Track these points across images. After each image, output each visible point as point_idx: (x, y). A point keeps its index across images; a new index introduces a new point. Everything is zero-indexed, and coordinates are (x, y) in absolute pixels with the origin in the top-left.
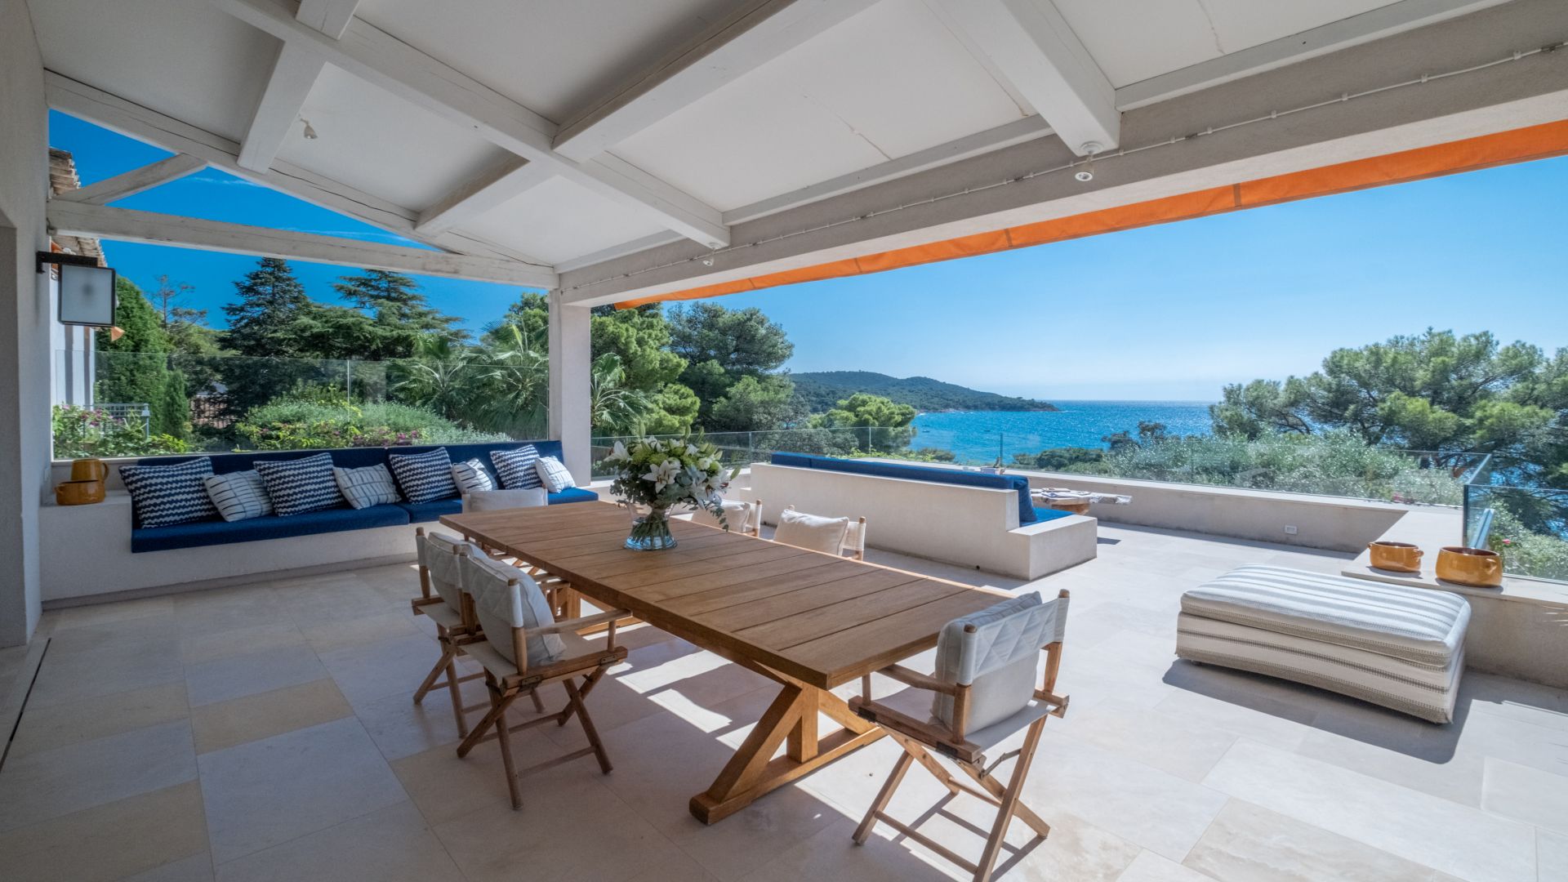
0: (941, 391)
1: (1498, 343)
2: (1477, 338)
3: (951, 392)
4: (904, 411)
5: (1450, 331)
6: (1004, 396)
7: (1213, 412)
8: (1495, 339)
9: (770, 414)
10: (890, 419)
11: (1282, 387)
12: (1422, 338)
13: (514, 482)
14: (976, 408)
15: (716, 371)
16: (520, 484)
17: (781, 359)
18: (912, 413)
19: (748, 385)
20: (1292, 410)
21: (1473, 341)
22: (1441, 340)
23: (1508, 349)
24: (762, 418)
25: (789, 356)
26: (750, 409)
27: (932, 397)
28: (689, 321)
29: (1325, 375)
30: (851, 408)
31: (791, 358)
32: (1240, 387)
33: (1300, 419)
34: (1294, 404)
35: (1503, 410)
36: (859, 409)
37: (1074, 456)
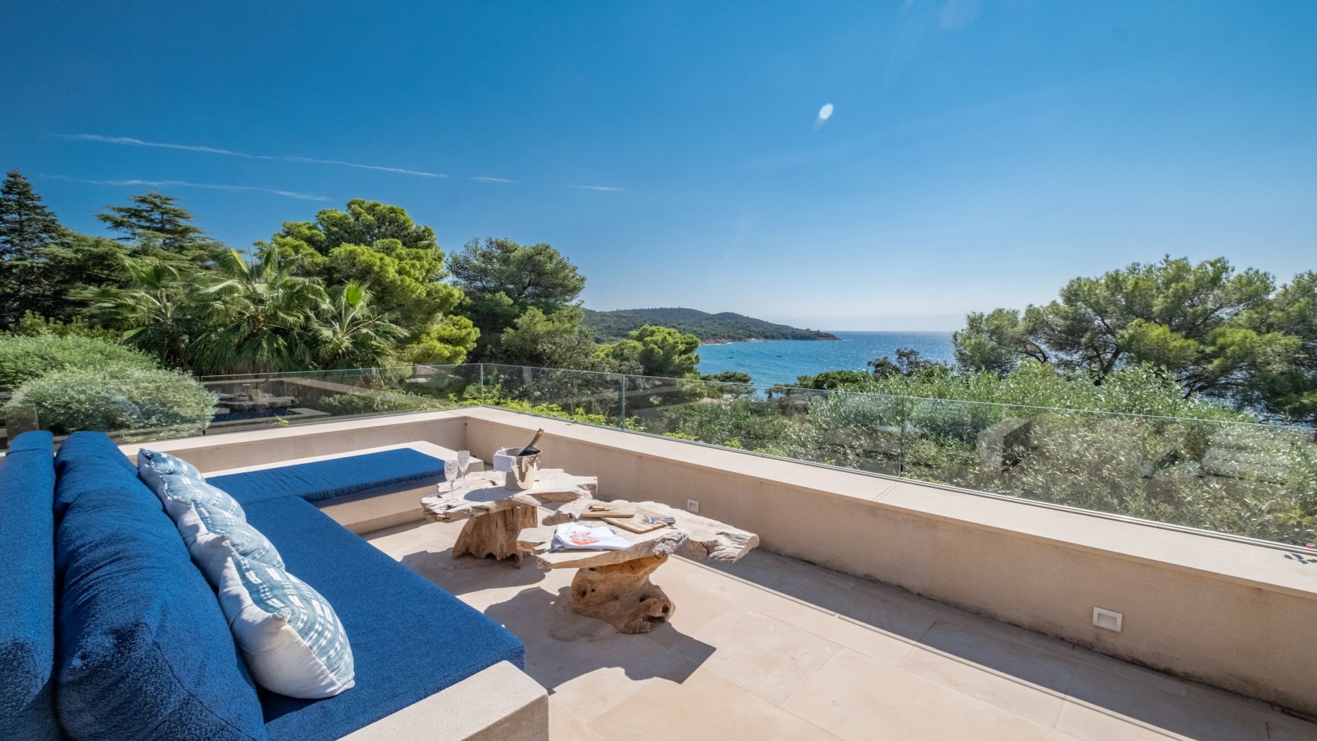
0: (745, 324)
1: (1233, 270)
2: (1212, 265)
3: (753, 325)
4: (688, 340)
5: (1185, 259)
6: (795, 327)
7: (956, 340)
8: (1230, 265)
9: (555, 344)
10: (674, 347)
11: (1021, 316)
12: (1159, 265)
14: (773, 337)
15: (506, 303)
17: (574, 290)
18: (696, 342)
19: (534, 316)
20: (1031, 339)
21: (1210, 268)
22: (1178, 267)
23: (1240, 277)
24: (545, 347)
26: (535, 339)
27: (738, 329)
28: (483, 256)
29: (1062, 304)
30: (640, 338)
32: (982, 316)
33: (1037, 347)
34: (1033, 332)
35: (1246, 337)
36: (646, 339)
37: (845, 378)
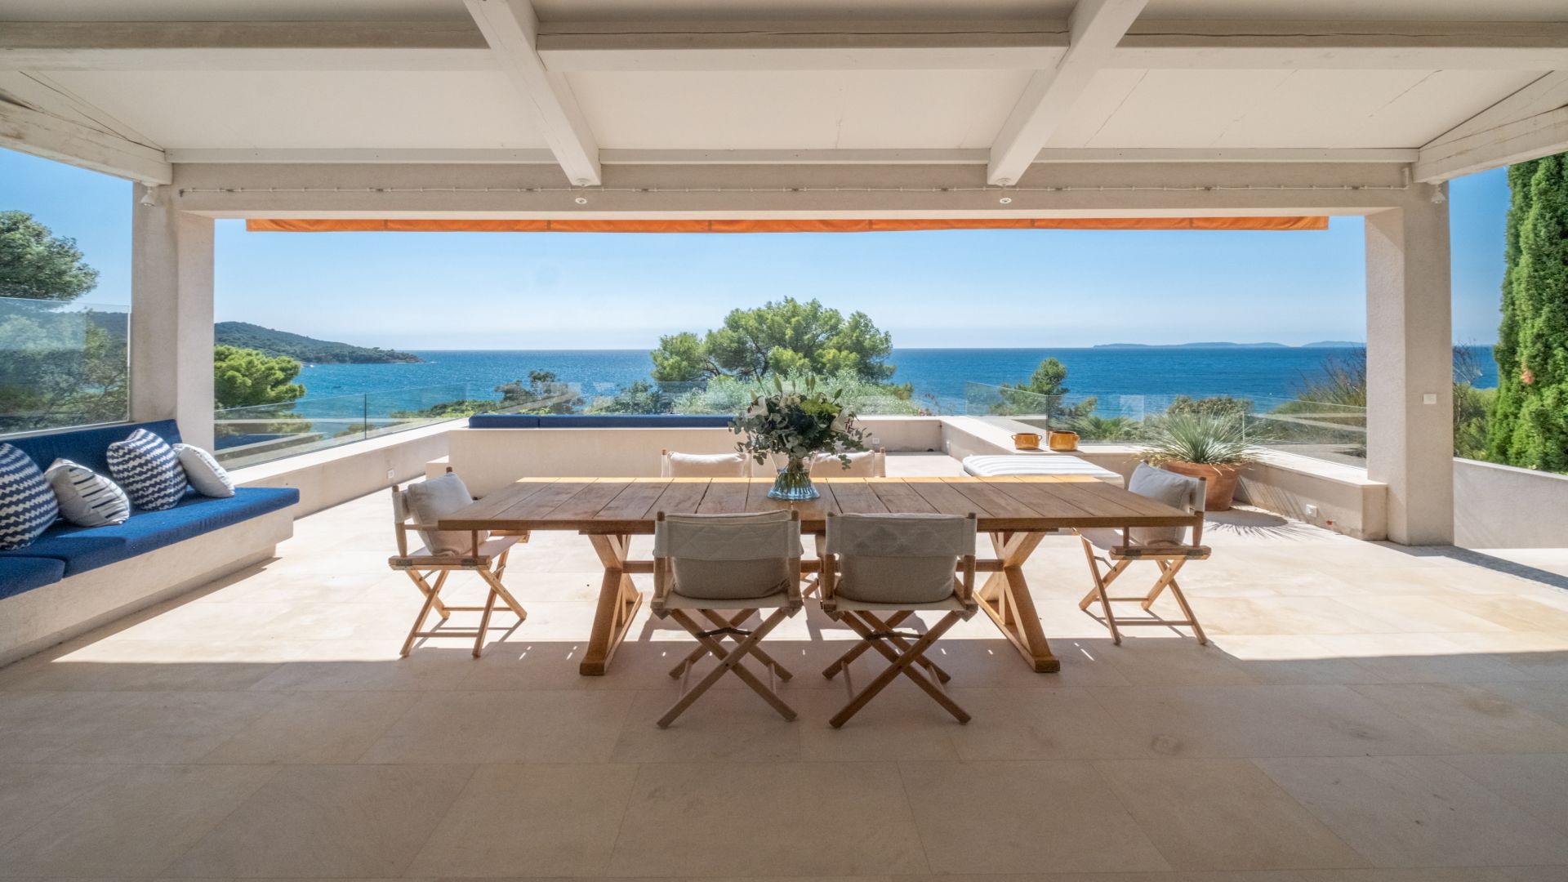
0: (269, 340)
3: (283, 341)
4: (284, 365)
6: (356, 346)
10: (268, 376)
13: (160, 490)
14: (319, 360)
16: (172, 490)
18: (296, 367)
25: (88, 288)
29: (727, 330)
31: (93, 291)
32: (673, 337)
